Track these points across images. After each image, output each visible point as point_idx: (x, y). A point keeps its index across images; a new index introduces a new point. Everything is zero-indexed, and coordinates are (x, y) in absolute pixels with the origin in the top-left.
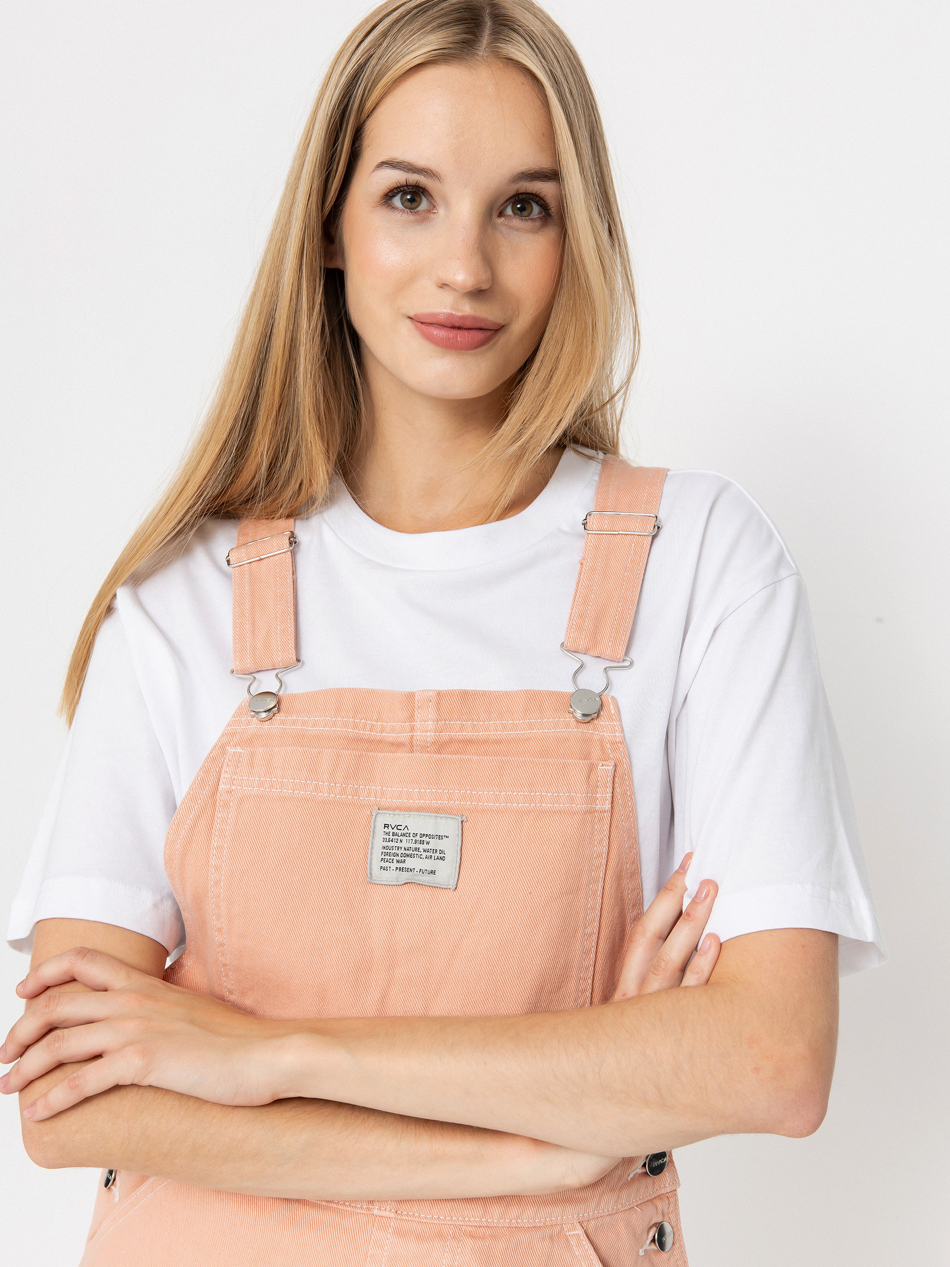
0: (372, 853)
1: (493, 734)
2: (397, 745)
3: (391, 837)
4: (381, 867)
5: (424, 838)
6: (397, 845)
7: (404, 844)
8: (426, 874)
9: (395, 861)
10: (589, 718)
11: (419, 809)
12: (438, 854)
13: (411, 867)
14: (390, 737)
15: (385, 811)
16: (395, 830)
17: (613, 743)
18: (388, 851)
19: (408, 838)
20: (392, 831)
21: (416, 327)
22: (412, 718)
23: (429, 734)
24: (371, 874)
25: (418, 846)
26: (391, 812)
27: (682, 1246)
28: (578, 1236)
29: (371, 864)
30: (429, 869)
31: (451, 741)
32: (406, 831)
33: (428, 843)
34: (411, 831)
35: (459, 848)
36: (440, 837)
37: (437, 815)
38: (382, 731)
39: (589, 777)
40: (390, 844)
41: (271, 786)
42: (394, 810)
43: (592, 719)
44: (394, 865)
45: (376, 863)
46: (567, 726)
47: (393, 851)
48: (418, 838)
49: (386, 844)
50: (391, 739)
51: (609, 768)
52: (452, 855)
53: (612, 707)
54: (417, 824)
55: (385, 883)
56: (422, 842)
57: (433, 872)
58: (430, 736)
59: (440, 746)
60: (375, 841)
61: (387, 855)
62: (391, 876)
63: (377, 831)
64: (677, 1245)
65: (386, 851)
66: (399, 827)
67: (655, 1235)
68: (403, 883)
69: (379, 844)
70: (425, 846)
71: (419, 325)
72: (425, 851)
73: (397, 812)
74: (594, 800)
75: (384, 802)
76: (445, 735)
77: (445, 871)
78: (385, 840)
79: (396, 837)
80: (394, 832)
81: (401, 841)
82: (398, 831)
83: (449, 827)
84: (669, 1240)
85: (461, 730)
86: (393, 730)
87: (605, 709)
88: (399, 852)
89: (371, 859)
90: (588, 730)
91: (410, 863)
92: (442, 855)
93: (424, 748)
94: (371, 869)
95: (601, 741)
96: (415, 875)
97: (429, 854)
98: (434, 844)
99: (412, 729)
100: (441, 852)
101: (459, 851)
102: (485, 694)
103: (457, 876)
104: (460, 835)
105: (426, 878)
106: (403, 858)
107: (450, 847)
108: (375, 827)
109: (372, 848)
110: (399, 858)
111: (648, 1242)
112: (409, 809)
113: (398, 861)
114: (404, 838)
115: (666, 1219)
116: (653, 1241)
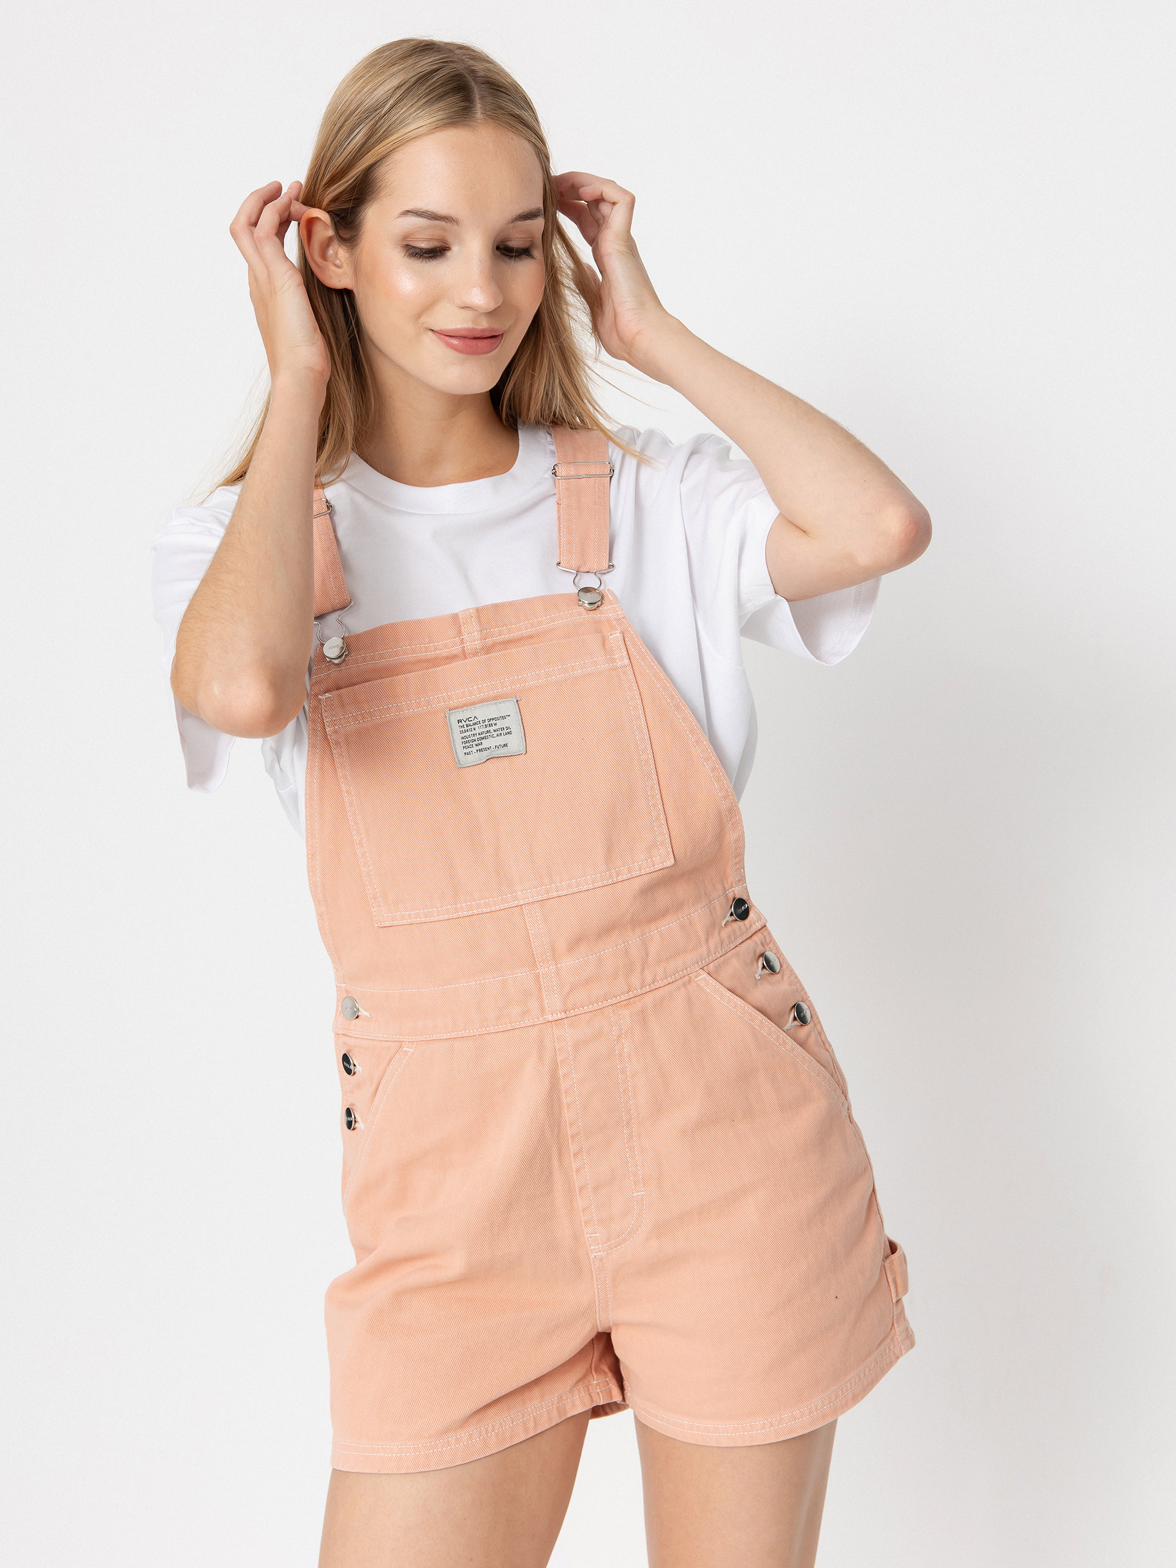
0: (455, 745)
1: (525, 632)
2: (452, 658)
3: (466, 728)
4: (465, 754)
5: (491, 722)
6: (472, 733)
7: (478, 731)
8: (501, 748)
9: (474, 746)
10: (595, 606)
11: (482, 701)
12: (505, 731)
13: (488, 746)
14: (445, 652)
15: (455, 710)
16: (467, 722)
17: (618, 620)
18: (467, 739)
19: (479, 725)
20: (465, 724)
21: (439, 338)
22: (460, 633)
23: (476, 642)
24: (459, 761)
25: (488, 729)
26: (461, 709)
27: (789, 966)
28: (705, 978)
29: (456, 753)
30: (502, 744)
31: (494, 645)
32: (476, 720)
33: (495, 724)
34: (480, 719)
35: (520, 722)
36: (504, 718)
37: (497, 701)
38: (435, 650)
39: (604, 645)
40: (467, 734)
41: (364, 718)
42: (462, 707)
43: (598, 607)
44: (475, 748)
45: (460, 751)
46: (580, 614)
47: (471, 739)
48: (487, 723)
49: (463, 735)
50: (445, 654)
51: (618, 635)
52: (516, 728)
53: (610, 596)
54: (483, 713)
55: (472, 764)
56: (491, 725)
57: (505, 745)
58: (478, 644)
59: (488, 650)
60: (455, 735)
61: (467, 742)
62: (475, 757)
63: (453, 727)
64: (784, 966)
65: (465, 740)
66: (470, 719)
67: (763, 964)
68: (485, 760)
69: (458, 737)
70: (495, 728)
71: (443, 336)
72: (495, 731)
73: (465, 708)
74: (613, 660)
75: (452, 703)
76: (489, 641)
77: (515, 742)
78: (461, 732)
79: (470, 727)
80: (467, 724)
81: (474, 729)
82: (469, 723)
83: (508, 707)
84: (777, 966)
85: (500, 634)
86: (446, 646)
87: (605, 598)
88: (475, 738)
89: (456, 749)
90: (595, 615)
91: (486, 743)
92: (509, 730)
93: (476, 654)
94: (458, 757)
95: (608, 621)
96: (494, 751)
97: (498, 733)
98: (500, 724)
99: (462, 641)
100: (508, 728)
101: (521, 724)
102: (511, 604)
103: (524, 743)
104: (518, 712)
105: (502, 752)
106: (480, 742)
107: (513, 722)
108: (451, 725)
109: (454, 741)
110: (477, 742)
111: (760, 969)
112: (473, 704)
113: (476, 745)
114: (476, 726)
115: (767, 948)
116: (764, 967)
